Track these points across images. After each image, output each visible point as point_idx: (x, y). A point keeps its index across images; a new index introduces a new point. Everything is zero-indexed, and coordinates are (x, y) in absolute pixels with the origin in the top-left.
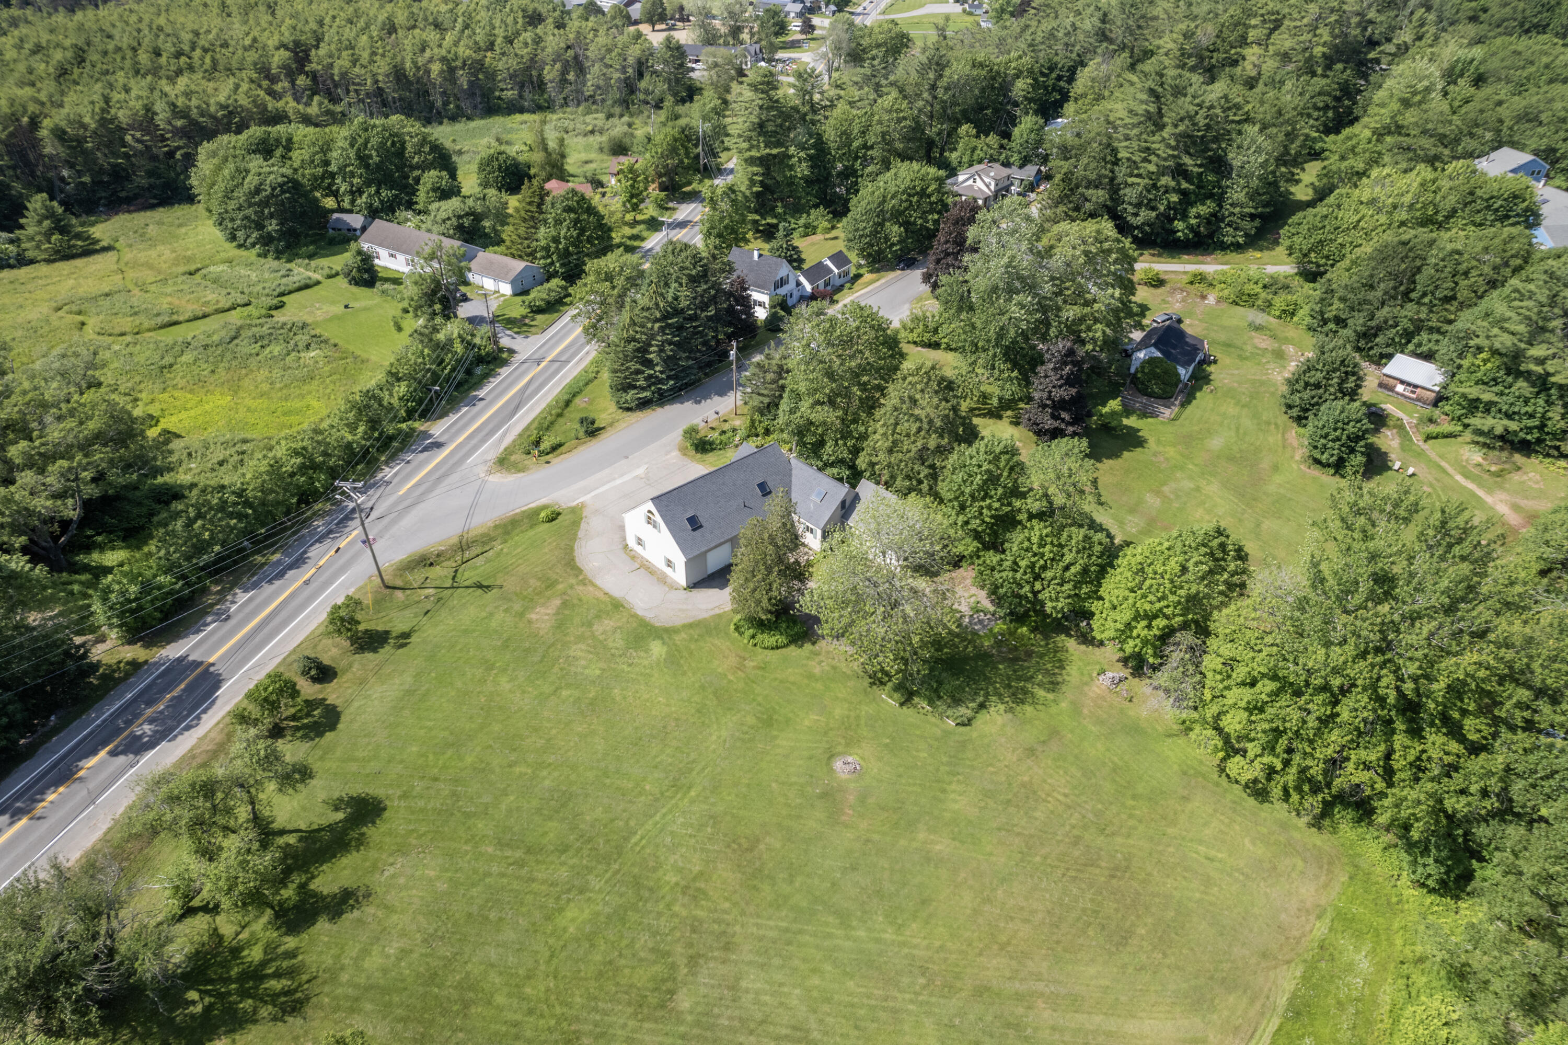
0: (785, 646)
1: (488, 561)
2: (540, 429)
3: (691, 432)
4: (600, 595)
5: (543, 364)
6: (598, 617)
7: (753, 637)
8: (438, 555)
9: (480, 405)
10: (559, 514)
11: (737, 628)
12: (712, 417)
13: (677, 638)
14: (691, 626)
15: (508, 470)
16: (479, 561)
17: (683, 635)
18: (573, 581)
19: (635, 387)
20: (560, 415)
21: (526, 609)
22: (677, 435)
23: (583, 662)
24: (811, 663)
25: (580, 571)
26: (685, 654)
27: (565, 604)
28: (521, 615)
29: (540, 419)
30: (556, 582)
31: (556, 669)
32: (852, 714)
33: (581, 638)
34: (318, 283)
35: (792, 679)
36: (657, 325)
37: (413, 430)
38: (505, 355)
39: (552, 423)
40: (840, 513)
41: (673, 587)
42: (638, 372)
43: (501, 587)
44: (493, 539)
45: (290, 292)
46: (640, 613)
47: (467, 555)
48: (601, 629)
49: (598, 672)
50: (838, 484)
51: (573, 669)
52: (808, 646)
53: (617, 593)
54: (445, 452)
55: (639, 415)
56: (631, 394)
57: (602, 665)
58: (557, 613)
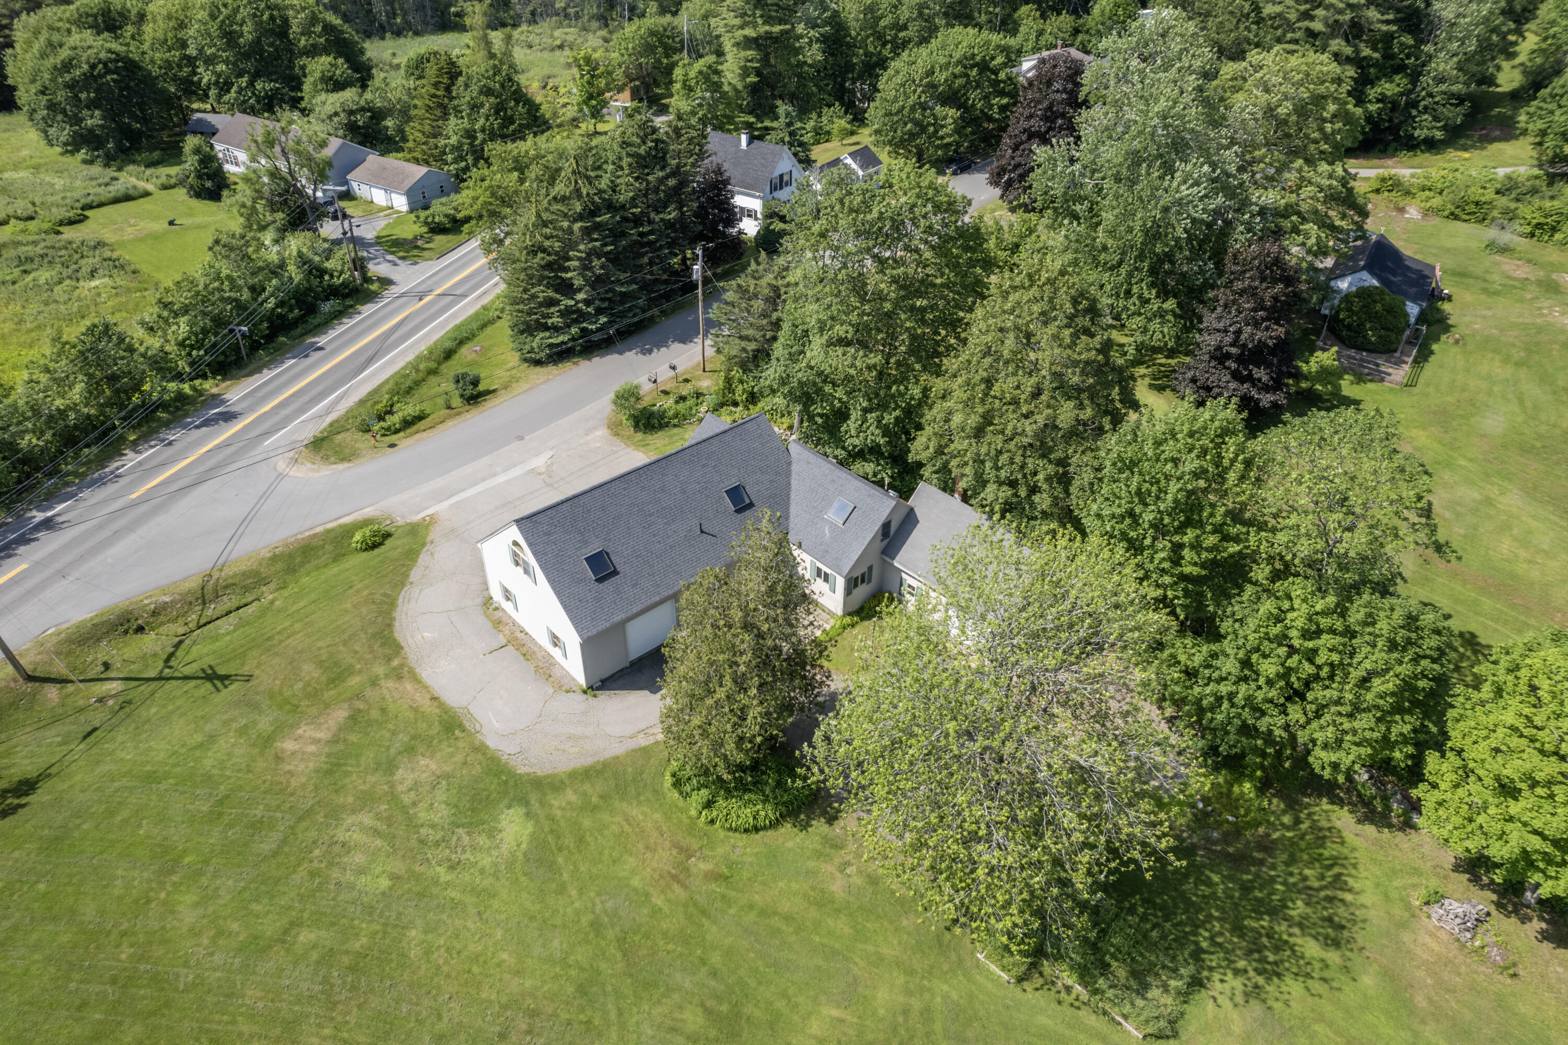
0: (774, 825)
1: (242, 624)
2: (394, 392)
3: (627, 397)
4: (423, 701)
5: (427, 299)
6: (410, 750)
7: (709, 805)
8: (155, 613)
9: (317, 355)
10: (388, 535)
11: (678, 783)
12: (664, 374)
13: (557, 802)
14: (587, 774)
15: (326, 458)
16: (224, 625)
17: (570, 796)
18: (379, 670)
19: (546, 328)
20: (432, 372)
21: (280, 729)
22: (604, 405)
23: (359, 858)
24: (828, 868)
25: (397, 648)
26: (569, 841)
27: (354, 718)
28: (267, 741)
29: (401, 375)
30: (350, 671)
31: (300, 876)
32: (916, 1004)
33: (366, 800)
34: (147, 194)
35: (785, 906)
36: (577, 226)
37: (199, 392)
38: (374, 287)
39: (417, 383)
40: (879, 545)
41: (563, 686)
42: (551, 303)
43: (249, 678)
44: (263, 581)
45: (101, 205)
46: (492, 743)
47: (210, 612)
48: (410, 778)
49: (384, 883)
50: (876, 492)
51: (335, 874)
52: (819, 826)
53: (454, 698)
54: (236, 427)
55: (551, 370)
56: (540, 339)
57: (398, 866)
58: (335, 740)
